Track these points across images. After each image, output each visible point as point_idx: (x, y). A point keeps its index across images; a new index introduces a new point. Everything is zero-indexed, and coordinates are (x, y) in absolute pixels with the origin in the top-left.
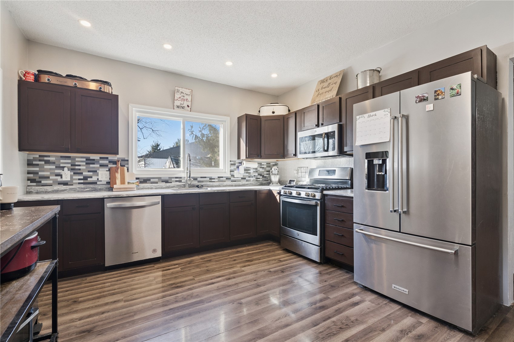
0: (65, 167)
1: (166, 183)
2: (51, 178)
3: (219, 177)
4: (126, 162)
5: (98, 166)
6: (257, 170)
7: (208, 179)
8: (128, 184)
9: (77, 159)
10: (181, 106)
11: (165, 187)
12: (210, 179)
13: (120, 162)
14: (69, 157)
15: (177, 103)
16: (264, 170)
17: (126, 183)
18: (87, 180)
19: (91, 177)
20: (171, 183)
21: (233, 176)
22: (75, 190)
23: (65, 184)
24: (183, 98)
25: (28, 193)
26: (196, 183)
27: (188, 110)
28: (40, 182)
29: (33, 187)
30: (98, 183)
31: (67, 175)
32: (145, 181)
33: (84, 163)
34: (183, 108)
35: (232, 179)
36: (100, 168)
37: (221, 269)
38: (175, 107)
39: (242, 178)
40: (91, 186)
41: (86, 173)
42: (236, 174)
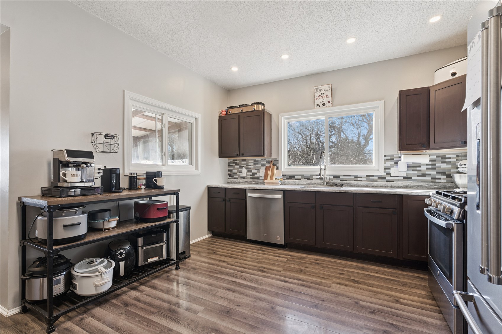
0: (243, 167)
1: (307, 180)
2: (238, 174)
3: (367, 176)
4: (277, 162)
5: (260, 165)
6: (433, 167)
7: (354, 177)
8: (275, 180)
9: (250, 161)
10: (322, 104)
11: (306, 183)
12: (356, 177)
13: (273, 162)
14: (245, 160)
15: (318, 102)
16: (450, 166)
17: (274, 179)
18: (254, 176)
19: (256, 174)
20: (313, 180)
21: (389, 174)
22: (247, 183)
23: (244, 178)
24: (323, 95)
25: (228, 183)
26: (337, 181)
27: (329, 106)
28: (233, 176)
29: (230, 179)
30: (260, 178)
31: (244, 172)
32: (291, 177)
33: (253, 164)
34: (324, 105)
35: (388, 178)
36: (262, 167)
37: (316, 275)
38: (316, 106)
39: (405, 178)
40: (256, 180)
41: (254, 171)
42: (394, 172)
